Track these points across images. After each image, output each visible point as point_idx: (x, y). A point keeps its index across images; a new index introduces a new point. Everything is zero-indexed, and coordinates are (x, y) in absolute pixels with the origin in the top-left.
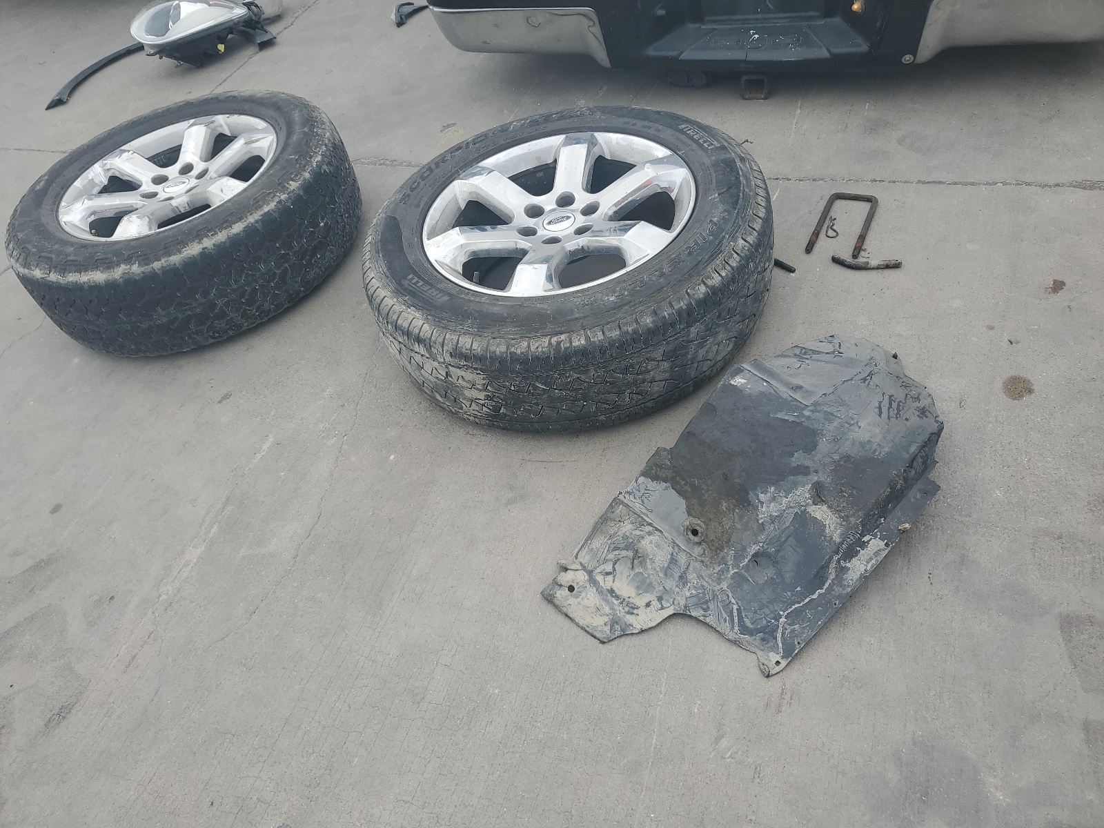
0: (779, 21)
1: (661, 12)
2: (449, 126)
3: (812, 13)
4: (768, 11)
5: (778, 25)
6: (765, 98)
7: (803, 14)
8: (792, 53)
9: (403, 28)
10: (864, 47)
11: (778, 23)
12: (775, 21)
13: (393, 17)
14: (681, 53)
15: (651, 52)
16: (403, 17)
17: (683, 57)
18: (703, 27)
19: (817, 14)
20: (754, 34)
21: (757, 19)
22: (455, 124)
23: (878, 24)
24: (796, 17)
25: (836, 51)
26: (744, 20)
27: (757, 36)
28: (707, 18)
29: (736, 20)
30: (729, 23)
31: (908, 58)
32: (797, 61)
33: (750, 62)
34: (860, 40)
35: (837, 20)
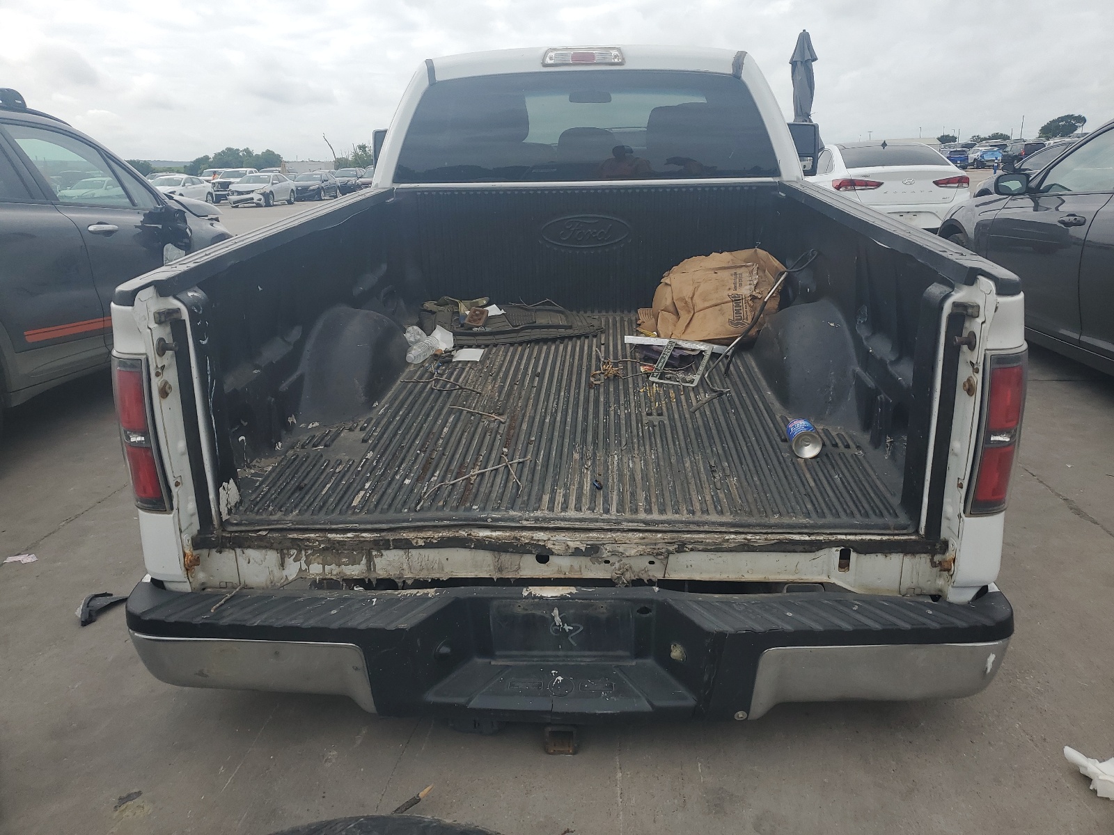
0: (585, 659)
1: (445, 650)
2: (129, 797)
3: (620, 653)
4: (571, 648)
5: (582, 664)
6: (575, 753)
7: (611, 653)
8: (606, 704)
9: (92, 628)
10: (690, 701)
11: (582, 661)
12: (579, 659)
13: (79, 612)
14: (469, 701)
15: (431, 697)
16: (93, 614)
17: (473, 704)
18: (493, 663)
19: (628, 654)
20: (557, 675)
21: (558, 656)
22: (139, 793)
23: (706, 678)
24: (603, 656)
25: (658, 703)
26: (541, 657)
27: (560, 678)
28: (497, 653)
29: (533, 657)
30: (525, 659)
31: (741, 715)
32: (614, 713)
33: (557, 714)
34: (682, 690)
35: (650, 662)
